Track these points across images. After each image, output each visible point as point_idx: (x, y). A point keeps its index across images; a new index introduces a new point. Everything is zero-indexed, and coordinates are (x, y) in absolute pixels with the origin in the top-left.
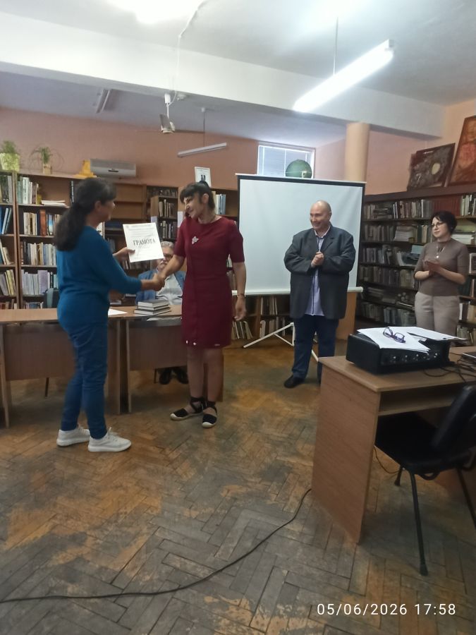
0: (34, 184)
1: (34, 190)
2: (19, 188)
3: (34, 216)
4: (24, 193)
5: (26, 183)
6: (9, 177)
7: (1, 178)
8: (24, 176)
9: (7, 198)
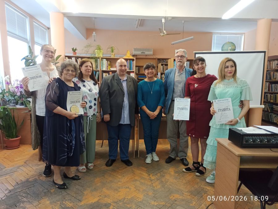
0: (108, 62)
1: (107, 64)
2: (102, 64)
3: (107, 74)
4: (104, 66)
5: (105, 61)
6: (98, 59)
7: (96, 60)
8: (104, 58)
9: (97, 67)
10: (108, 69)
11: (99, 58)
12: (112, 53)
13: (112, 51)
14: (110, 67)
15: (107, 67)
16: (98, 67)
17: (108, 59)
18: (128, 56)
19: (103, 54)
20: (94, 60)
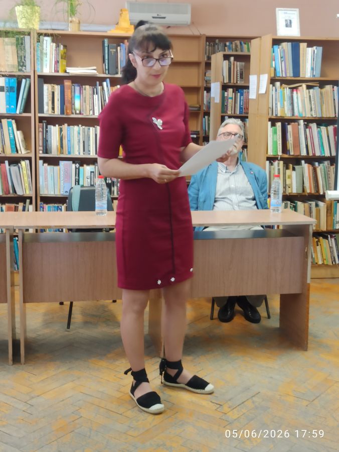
0: (58, 46)
1: (57, 54)
2: (39, 52)
3: (57, 88)
4: (45, 59)
5: (48, 44)
6: (27, 38)
7: (17, 40)
8: (46, 35)
9: (24, 65)
10: (58, 72)
11: (29, 34)
12: (70, 19)
13: (73, 12)
14: (64, 62)
15: (57, 62)
16: (28, 63)
17: (57, 38)
18: (123, 29)
19: (42, 21)
20: (13, 40)
